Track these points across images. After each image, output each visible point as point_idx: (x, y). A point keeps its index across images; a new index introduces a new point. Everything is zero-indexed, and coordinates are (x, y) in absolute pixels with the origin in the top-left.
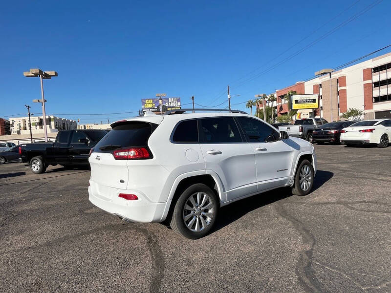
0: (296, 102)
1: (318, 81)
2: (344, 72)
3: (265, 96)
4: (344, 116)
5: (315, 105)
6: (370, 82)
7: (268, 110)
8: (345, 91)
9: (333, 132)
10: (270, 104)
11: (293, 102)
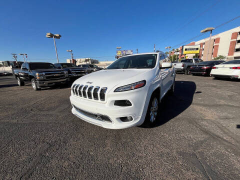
0: (186, 50)
1: (203, 41)
2: (220, 35)
3: (174, 50)
4: (215, 59)
5: (198, 52)
6: (235, 40)
7: (175, 56)
8: (218, 46)
9: (205, 67)
10: (176, 54)
11: (184, 50)
